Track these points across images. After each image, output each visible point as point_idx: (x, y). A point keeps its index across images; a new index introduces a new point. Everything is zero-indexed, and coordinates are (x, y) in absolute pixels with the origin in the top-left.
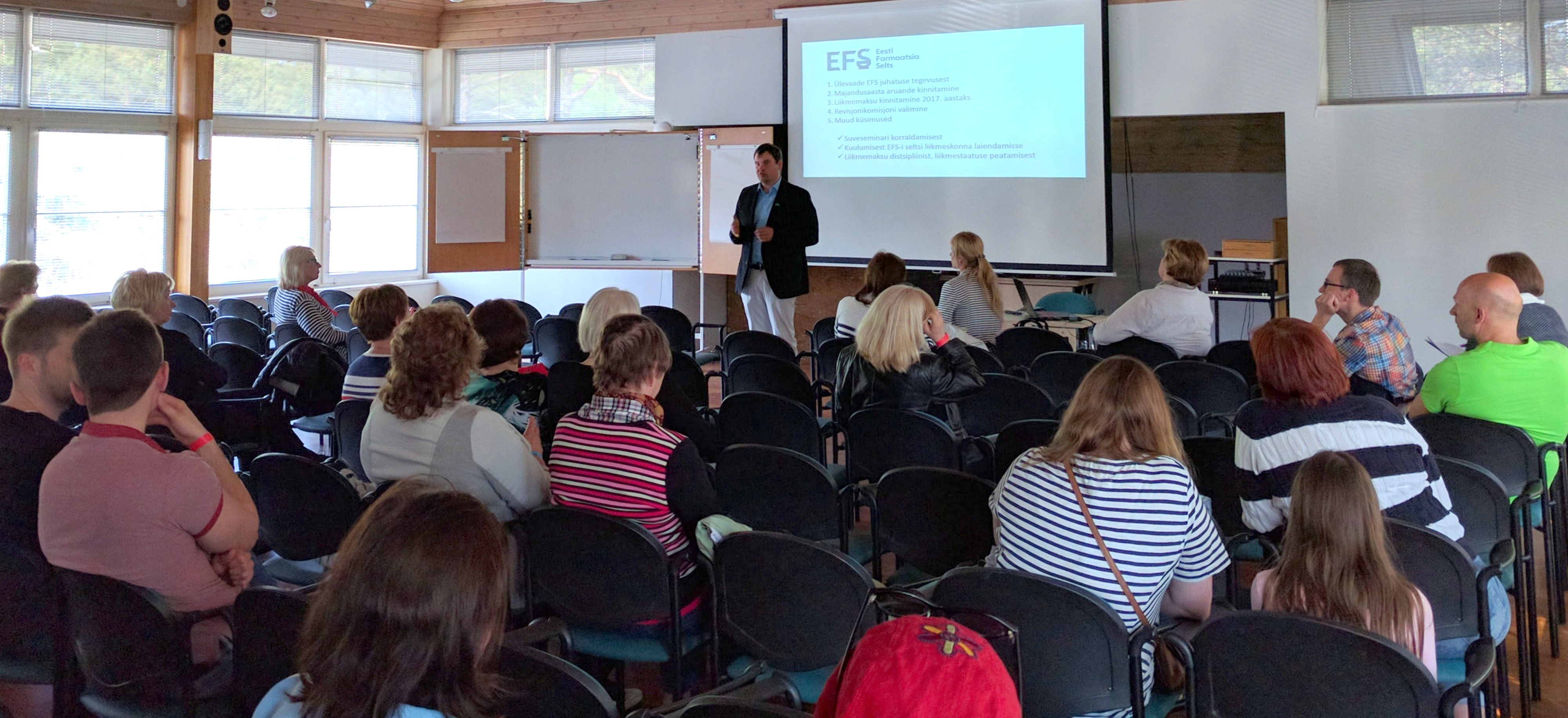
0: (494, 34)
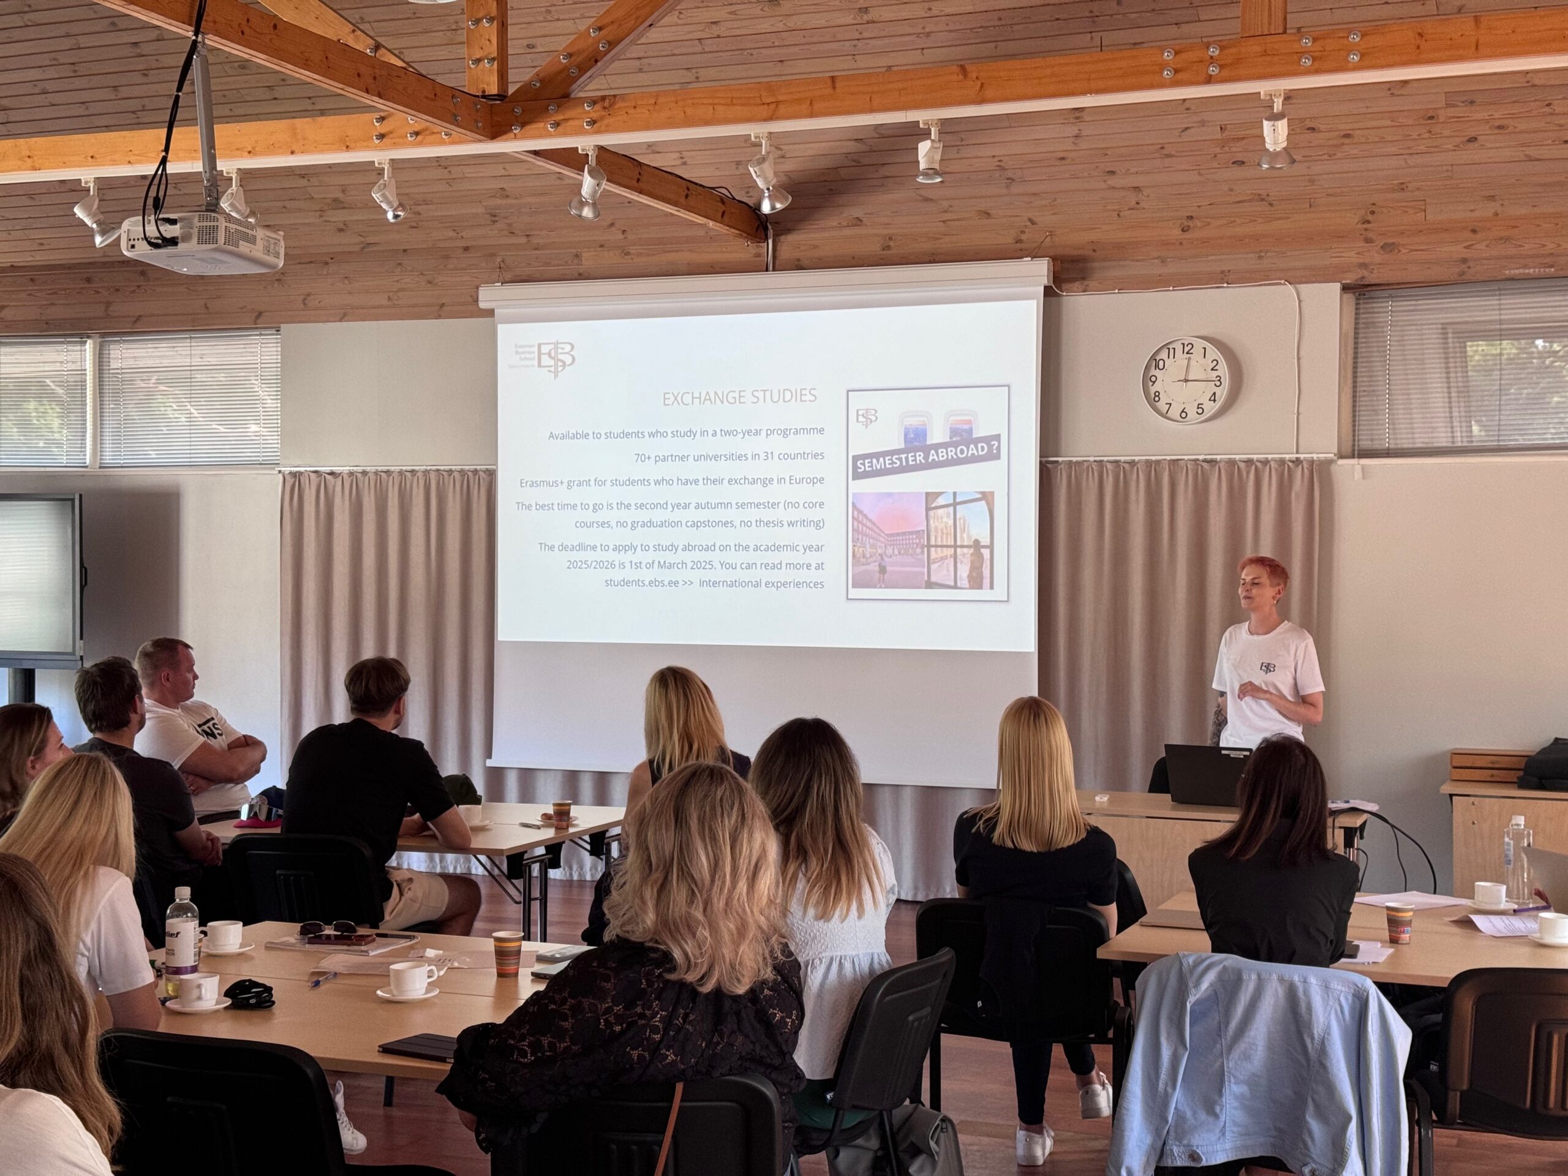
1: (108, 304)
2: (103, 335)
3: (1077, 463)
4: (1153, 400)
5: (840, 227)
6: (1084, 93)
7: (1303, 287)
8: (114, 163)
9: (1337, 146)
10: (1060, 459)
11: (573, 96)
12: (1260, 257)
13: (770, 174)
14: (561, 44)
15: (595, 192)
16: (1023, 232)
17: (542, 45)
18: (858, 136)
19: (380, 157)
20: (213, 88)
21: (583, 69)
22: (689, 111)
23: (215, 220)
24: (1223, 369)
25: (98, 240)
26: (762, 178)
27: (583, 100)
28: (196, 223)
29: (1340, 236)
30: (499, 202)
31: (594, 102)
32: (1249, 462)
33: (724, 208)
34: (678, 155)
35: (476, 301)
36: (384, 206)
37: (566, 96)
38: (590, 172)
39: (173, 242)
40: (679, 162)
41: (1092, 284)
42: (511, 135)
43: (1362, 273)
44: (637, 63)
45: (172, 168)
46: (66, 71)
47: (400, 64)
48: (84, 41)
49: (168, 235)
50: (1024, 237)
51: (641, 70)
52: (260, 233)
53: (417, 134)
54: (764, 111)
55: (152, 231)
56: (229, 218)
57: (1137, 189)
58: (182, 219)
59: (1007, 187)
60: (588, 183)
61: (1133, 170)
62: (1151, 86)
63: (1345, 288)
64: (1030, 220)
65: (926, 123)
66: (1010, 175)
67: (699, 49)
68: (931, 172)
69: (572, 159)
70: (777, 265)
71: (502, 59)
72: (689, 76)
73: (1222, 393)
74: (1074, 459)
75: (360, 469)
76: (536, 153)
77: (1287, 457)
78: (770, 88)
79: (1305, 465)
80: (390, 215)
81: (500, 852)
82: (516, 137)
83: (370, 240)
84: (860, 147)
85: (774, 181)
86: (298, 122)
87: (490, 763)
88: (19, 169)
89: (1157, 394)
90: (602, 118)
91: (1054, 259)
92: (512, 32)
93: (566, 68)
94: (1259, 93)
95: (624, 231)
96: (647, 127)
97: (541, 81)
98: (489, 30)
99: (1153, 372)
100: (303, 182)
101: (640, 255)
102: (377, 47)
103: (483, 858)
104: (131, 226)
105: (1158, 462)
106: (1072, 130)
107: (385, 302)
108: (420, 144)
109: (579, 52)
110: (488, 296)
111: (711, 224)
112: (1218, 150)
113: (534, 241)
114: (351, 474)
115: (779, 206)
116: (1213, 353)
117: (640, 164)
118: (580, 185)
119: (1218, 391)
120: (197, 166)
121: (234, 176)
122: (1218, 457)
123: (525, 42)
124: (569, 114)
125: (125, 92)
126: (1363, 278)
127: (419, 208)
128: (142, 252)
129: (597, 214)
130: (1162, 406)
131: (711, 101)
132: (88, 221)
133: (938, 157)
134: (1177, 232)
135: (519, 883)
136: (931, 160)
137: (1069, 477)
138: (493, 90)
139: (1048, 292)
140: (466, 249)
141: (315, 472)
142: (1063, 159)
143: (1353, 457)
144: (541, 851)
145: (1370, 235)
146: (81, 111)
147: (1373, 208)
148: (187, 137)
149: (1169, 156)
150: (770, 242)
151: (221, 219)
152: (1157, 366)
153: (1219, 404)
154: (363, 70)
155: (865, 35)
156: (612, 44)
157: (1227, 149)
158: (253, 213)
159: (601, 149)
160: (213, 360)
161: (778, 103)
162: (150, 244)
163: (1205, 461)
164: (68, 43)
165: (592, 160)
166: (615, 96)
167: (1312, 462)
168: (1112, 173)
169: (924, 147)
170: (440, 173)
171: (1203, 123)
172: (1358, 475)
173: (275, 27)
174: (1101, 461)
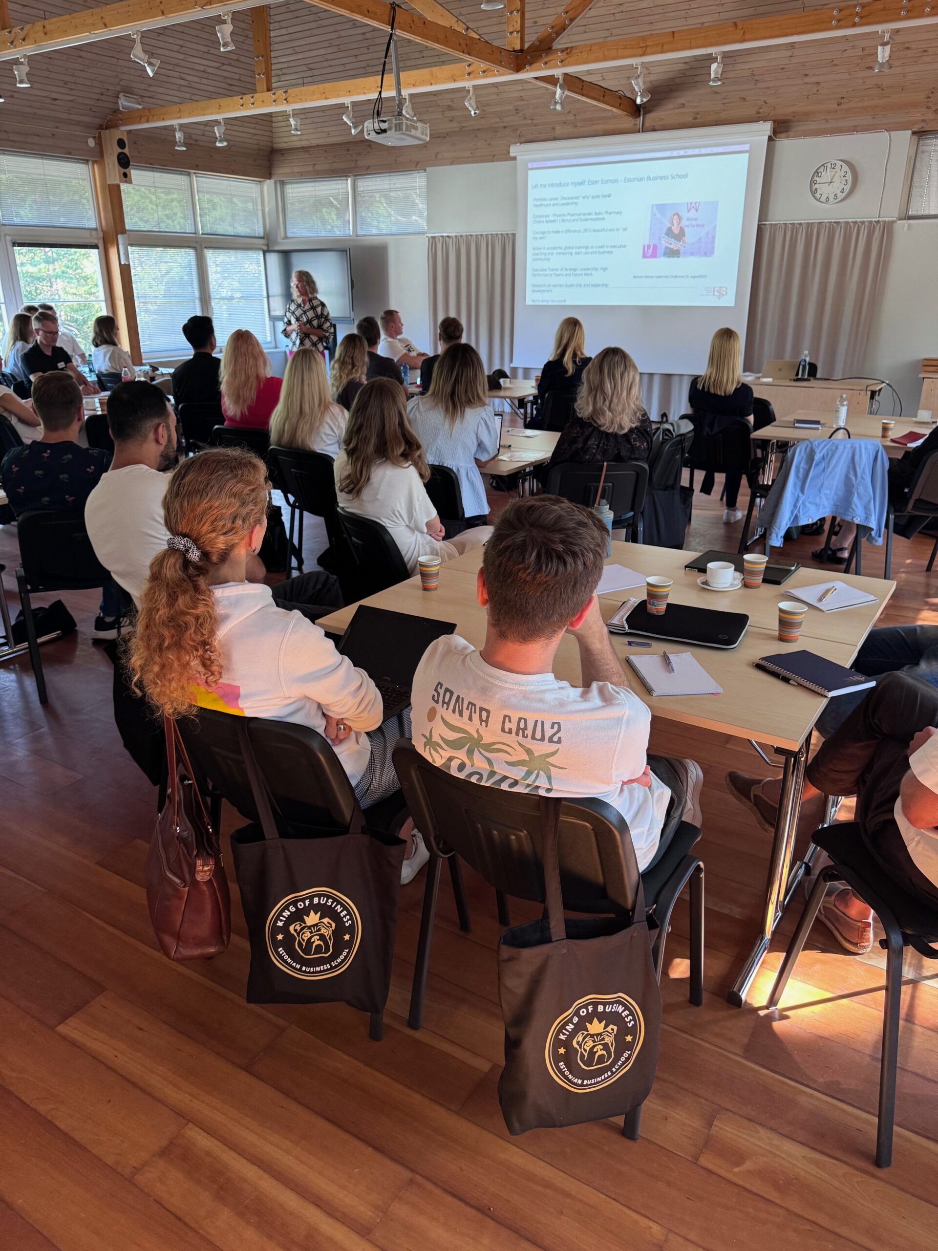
1: (356, 161)
2: (355, 176)
3: (775, 224)
4: (814, 192)
5: (674, 109)
6: (792, 34)
7: (893, 133)
8: (358, 94)
9: (920, 57)
10: (767, 223)
11: (553, 48)
12: (874, 118)
13: (641, 84)
14: (550, 20)
15: (562, 96)
16: (761, 108)
17: (541, 21)
18: (686, 61)
19: (468, 84)
20: (399, 53)
21: (558, 34)
22: (606, 53)
23: (402, 120)
24: (849, 176)
25: (353, 131)
26: (638, 86)
27: (557, 50)
28: (394, 121)
29: (914, 105)
30: (519, 103)
31: (562, 51)
32: (855, 223)
33: (620, 101)
34: (600, 75)
35: (509, 153)
36: (470, 108)
37: (550, 48)
38: (560, 87)
39: (384, 131)
40: (601, 78)
41: (790, 133)
42: (525, 70)
43: (923, 124)
44: (583, 28)
45: (384, 95)
46: (335, 49)
47: (477, 37)
48: (343, 33)
49: (383, 128)
50: (761, 111)
51: (585, 32)
52: (419, 125)
53: (484, 72)
54: (640, 51)
55: (376, 126)
56: (407, 119)
57: (818, 83)
58: (388, 120)
59: (755, 85)
60: (559, 91)
61: (817, 73)
62: (825, 30)
63: (914, 133)
64: (765, 102)
65: (716, 54)
66: (757, 78)
67: (612, 19)
68: (717, 79)
69: (551, 80)
70: (644, 130)
71: (522, 32)
72: (608, 33)
73: (847, 188)
74: (774, 223)
75: (459, 234)
76: (536, 78)
77: (874, 220)
78: (644, 39)
79: (882, 223)
80: (473, 113)
81: (515, 398)
82: (527, 71)
83: (464, 125)
84: (687, 67)
85: (643, 87)
86: (435, 69)
87: (512, 365)
88: (320, 99)
89: (816, 190)
90: (566, 59)
91: (774, 121)
92: (527, 15)
93: (551, 34)
94: (878, 32)
95: (575, 115)
96: (586, 62)
97: (540, 41)
98: (517, 16)
99: (815, 178)
100: (435, 98)
101: (581, 127)
102: (468, 29)
103: (508, 400)
104: (369, 124)
105: (813, 223)
106: (789, 53)
107: (470, 155)
108: (486, 77)
109: (556, 25)
110: (514, 150)
111: (614, 110)
112: (860, 61)
113: (535, 122)
114: (456, 236)
115: (645, 100)
116: (845, 168)
117: (583, 81)
118: (555, 93)
119: (845, 187)
120: (393, 93)
121: (407, 97)
122: (841, 221)
123: (533, 20)
124: (551, 58)
125: (360, 58)
126: (923, 127)
127: (484, 108)
128: (373, 137)
129: (563, 108)
130: (818, 195)
131: (615, 47)
132: (348, 122)
133: (720, 71)
134: (836, 105)
135: (522, 411)
136: (716, 72)
137: (771, 232)
138: (518, 47)
139: (770, 139)
140: (505, 127)
141: (442, 236)
142: (783, 69)
143: (905, 219)
144: (531, 398)
145: (929, 104)
146: (341, 68)
147: (933, 90)
148: (390, 79)
149: (835, 65)
150: (641, 117)
151: (404, 119)
152: (818, 176)
153: (845, 194)
154: (462, 42)
155: (692, 7)
156: (572, 20)
157: (864, 61)
158: (415, 115)
159: (566, 74)
160: (399, 186)
161: (647, 46)
162: (376, 132)
163: (835, 222)
164: (335, 35)
165: (561, 81)
166: (572, 47)
167: (885, 222)
168: (806, 75)
169: (714, 66)
170: (495, 90)
171: (854, 47)
172: (906, 228)
173: (424, 23)
174: (786, 224)
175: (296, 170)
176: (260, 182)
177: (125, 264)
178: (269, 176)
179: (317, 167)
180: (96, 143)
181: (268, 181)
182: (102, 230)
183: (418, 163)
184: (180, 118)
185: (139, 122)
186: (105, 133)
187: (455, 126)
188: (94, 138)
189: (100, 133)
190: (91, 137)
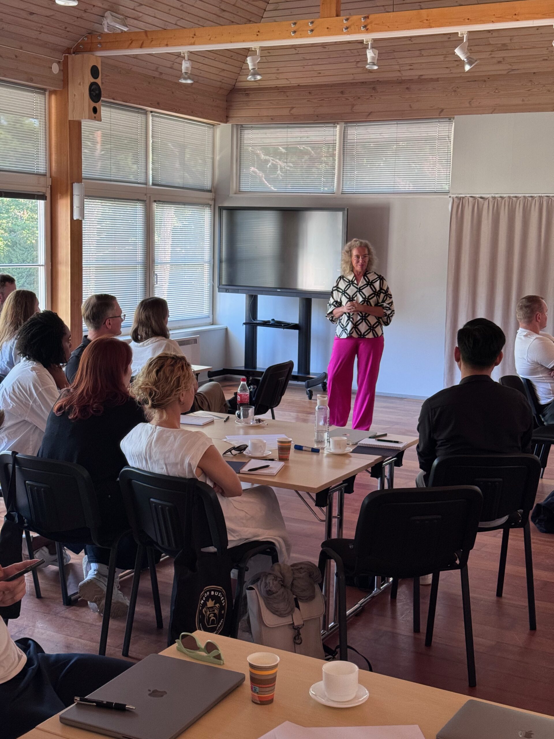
0: (286, 112)
1: (353, 106)
2: (346, 123)
75: (500, 195)
114: (494, 198)
141: (472, 197)
175: (265, 113)
176: (213, 125)
177: (77, 220)
178: (226, 119)
179: (294, 111)
180: (60, 70)
181: (223, 124)
182: (51, 177)
183: (442, 110)
184: (193, 44)
185: (129, 47)
186: (75, 59)
187: (502, 69)
188: (59, 63)
189: (66, 58)
190: (56, 62)
